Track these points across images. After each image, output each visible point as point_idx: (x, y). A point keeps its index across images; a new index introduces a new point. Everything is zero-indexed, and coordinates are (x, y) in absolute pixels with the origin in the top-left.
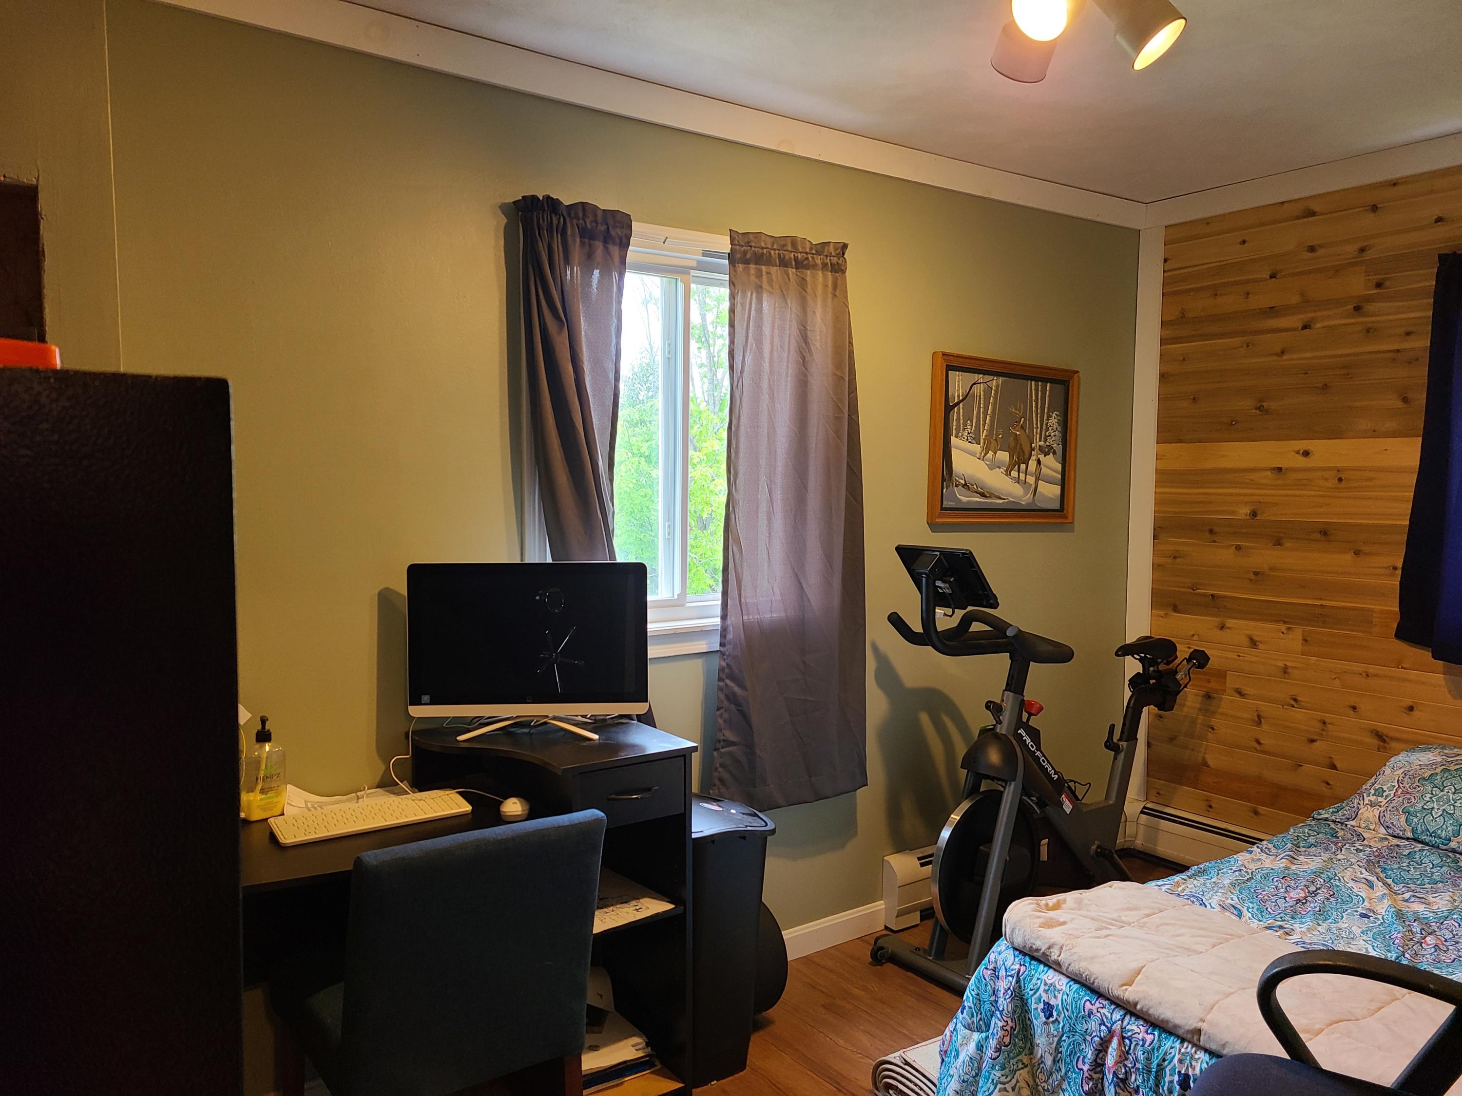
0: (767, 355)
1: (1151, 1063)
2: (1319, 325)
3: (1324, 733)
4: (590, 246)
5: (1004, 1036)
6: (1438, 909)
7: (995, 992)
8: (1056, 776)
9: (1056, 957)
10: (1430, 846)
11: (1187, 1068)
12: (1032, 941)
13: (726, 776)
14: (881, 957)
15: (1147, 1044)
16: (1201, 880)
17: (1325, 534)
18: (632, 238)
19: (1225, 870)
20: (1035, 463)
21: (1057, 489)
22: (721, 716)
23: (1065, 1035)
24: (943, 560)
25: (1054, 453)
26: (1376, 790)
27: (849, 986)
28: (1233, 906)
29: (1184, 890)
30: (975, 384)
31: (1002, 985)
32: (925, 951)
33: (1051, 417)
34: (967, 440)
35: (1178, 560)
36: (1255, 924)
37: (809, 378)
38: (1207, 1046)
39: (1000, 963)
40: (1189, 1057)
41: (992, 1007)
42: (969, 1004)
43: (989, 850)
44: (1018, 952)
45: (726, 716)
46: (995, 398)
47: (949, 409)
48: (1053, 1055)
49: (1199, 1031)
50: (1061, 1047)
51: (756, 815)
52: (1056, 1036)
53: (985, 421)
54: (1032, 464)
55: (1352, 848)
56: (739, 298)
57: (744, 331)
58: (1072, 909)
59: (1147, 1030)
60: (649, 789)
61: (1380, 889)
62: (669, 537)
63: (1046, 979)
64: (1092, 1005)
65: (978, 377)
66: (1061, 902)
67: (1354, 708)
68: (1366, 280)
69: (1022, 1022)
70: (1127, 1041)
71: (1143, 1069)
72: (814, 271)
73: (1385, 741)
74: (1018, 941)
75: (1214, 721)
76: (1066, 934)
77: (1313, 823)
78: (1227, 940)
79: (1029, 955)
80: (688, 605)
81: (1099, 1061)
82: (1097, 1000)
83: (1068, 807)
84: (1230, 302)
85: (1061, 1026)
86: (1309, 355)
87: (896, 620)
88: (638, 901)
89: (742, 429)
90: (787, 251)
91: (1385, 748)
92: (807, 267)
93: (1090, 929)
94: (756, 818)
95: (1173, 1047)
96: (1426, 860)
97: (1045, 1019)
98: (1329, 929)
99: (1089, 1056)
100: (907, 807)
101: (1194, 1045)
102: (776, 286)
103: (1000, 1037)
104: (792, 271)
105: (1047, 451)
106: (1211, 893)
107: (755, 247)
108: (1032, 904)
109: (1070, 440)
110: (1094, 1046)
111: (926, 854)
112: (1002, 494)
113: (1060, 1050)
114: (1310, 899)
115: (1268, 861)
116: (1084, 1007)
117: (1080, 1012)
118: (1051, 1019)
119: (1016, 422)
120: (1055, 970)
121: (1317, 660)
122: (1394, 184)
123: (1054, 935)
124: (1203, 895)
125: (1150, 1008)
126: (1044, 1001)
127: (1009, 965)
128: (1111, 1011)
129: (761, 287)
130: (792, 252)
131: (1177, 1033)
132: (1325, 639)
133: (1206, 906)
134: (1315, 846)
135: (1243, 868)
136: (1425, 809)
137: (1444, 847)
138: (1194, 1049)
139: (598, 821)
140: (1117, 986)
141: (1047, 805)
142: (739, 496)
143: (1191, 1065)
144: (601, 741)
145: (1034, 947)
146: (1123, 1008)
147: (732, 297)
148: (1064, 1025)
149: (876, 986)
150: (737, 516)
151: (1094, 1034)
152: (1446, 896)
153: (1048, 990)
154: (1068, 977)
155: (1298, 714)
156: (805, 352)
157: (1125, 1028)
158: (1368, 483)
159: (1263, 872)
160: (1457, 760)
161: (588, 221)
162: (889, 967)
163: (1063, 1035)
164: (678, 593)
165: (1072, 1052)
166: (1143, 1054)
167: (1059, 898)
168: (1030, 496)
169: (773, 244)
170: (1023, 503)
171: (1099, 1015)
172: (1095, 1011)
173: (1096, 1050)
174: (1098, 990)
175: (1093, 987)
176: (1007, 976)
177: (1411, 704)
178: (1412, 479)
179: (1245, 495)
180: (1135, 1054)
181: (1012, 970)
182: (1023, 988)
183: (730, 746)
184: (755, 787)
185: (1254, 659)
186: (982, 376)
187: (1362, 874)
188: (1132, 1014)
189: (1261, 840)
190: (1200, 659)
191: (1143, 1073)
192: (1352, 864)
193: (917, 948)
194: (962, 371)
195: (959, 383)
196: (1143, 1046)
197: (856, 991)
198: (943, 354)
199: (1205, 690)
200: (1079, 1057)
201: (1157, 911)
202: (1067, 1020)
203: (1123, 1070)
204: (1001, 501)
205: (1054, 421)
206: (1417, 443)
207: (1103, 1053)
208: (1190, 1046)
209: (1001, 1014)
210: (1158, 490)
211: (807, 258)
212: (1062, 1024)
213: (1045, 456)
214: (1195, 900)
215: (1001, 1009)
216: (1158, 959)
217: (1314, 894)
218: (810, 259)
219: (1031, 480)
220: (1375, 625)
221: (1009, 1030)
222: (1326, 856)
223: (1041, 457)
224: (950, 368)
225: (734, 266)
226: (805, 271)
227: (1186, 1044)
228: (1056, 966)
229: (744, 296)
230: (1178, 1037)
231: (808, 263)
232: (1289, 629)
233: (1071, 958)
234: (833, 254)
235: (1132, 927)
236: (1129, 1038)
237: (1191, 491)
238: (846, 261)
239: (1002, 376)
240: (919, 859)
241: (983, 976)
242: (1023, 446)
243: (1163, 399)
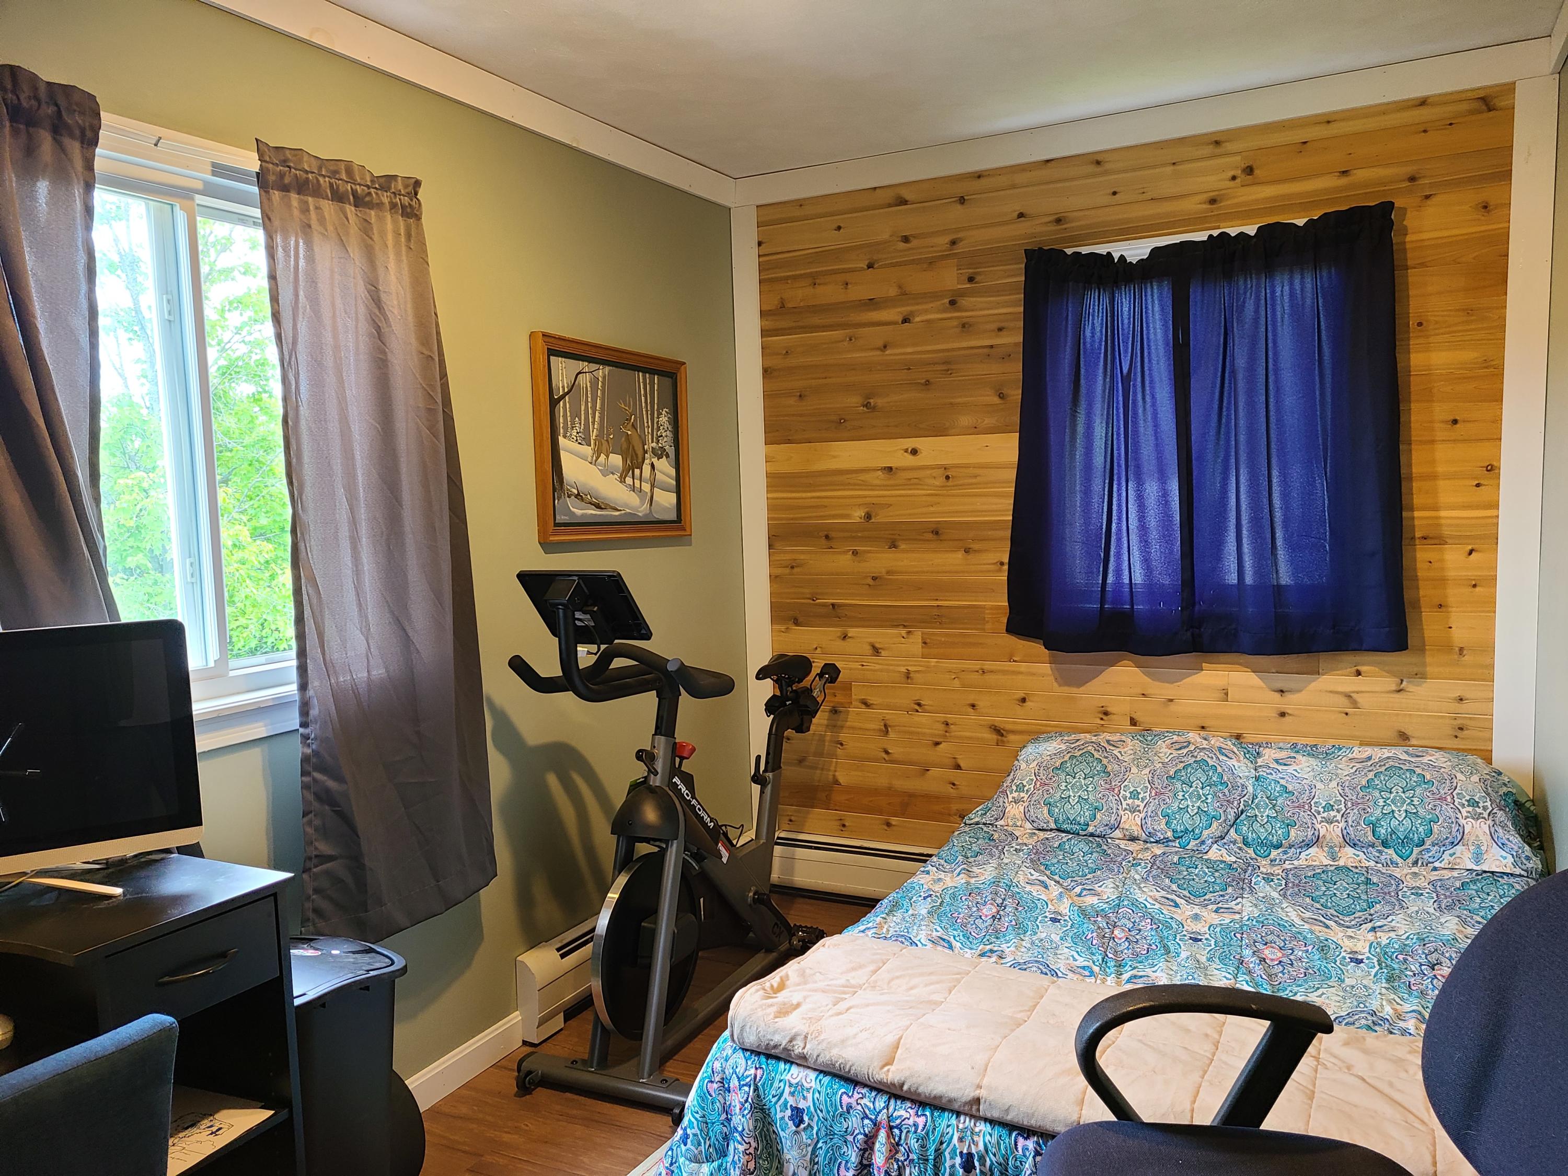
0: (327, 321)
1: (927, 1150)
2: (917, 319)
3: (947, 734)
4: (30, 137)
5: (748, 1162)
6: (1108, 898)
7: (726, 1110)
8: (712, 824)
9: (800, 1050)
10: (1073, 834)
11: (969, 1145)
12: (769, 1037)
13: (324, 905)
14: (529, 1083)
15: (920, 1128)
16: (899, 914)
17: (937, 533)
18: (101, 131)
19: (914, 898)
20: (649, 467)
21: (672, 498)
22: (310, 823)
23: (821, 1141)
24: (583, 586)
25: (668, 456)
26: (1017, 786)
27: (496, 1133)
28: (941, 938)
29: (888, 931)
30: (580, 373)
31: (736, 1099)
32: (584, 1062)
33: (661, 414)
34: (577, 440)
35: (796, 570)
36: (968, 954)
37: (390, 356)
38: (989, 1115)
39: (729, 1071)
40: (969, 1132)
41: (724, 1128)
42: (693, 1131)
43: (653, 926)
44: (749, 1053)
45: (317, 822)
46: (603, 393)
47: (554, 403)
48: (808, 1169)
49: (977, 1101)
50: (817, 1156)
51: (371, 951)
52: (810, 1145)
53: (594, 417)
54: (646, 468)
55: (1012, 849)
56: (279, 239)
57: (291, 287)
58: (799, 984)
59: (917, 1112)
60: (223, 955)
61: (1055, 890)
62: (194, 580)
63: (791, 1079)
64: (850, 1097)
65: (583, 365)
66: (784, 979)
67: (973, 706)
68: (958, 274)
69: (765, 1137)
70: (896, 1131)
71: (919, 1159)
72: (381, 214)
73: (1002, 735)
74: (751, 1039)
75: (843, 736)
76: (805, 1019)
77: (967, 829)
78: (959, 981)
79: (764, 1054)
80: (232, 674)
81: (865, 1162)
82: (854, 1089)
83: (725, 856)
84: (829, 293)
85: (815, 1132)
86: (909, 350)
87: (519, 666)
88: (212, 1118)
89: (303, 424)
90: (341, 180)
91: (1003, 742)
92: (370, 205)
93: (827, 1005)
94: (373, 954)
95: (950, 1125)
96: (1076, 849)
97: (794, 1128)
98: (1033, 943)
99: (853, 1159)
100: (540, 890)
101: (972, 1116)
102: (330, 228)
103: (743, 1164)
104: (350, 209)
105: (660, 453)
106: (915, 928)
107: (296, 169)
108: (758, 991)
109: (682, 440)
110: (858, 1145)
111: (565, 942)
112: (616, 504)
113: (816, 1160)
114: (1001, 913)
115: (948, 879)
116: (841, 1103)
117: (836, 1110)
118: (802, 1126)
119: (627, 420)
120: (798, 1065)
121: (937, 662)
122: (979, 176)
123: (794, 1023)
124: (908, 932)
125: (920, 1085)
126: (791, 1106)
127: (742, 1072)
128: (873, 1100)
129: (310, 226)
130: (348, 182)
131: (952, 1108)
132: (943, 639)
133: (917, 946)
134: (981, 854)
135: (932, 893)
136: (1063, 798)
137: (1084, 833)
138: (973, 1121)
139: (165, 1032)
140: (877, 1069)
141: (705, 858)
142: (310, 517)
143: (973, 1141)
144: (128, 896)
145: (772, 1043)
146: (887, 1093)
147: (270, 237)
148: (819, 1130)
149: (531, 1124)
150: (308, 545)
151: (857, 1132)
152: (1109, 883)
153: (794, 1092)
154: (815, 1070)
155: (921, 718)
156: (380, 320)
157: (892, 1115)
158: (974, 481)
159: (950, 892)
160: (1079, 746)
161: (22, 97)
162: (541, 1094)
163: (818, 1142)
164: (216, 659)
165: (831, 1159)
166: (917, 1142)
167: (781, 974)
168: (646, 505)
169: (320, 168)
170: (640, 514)
171: (859, 1107)
172: (854, 1104)
173: (861, 1150)
174: (856, 1078)
175: (849, 1076)
176: (741, 1087)
177: (1024, 695)
178: (1012, 474)
179: (859, 497)
180: (907, 1144)
181: (747, 1077)
182: (762, 1097)
183: (326, 863)
184: (366, 911)
185: (878, 667)
186: (587, 363)
187: (1032, 875)
188: (897, 1097)
189: (931, 856)
190: (831, 672)
191: (919, 1164)
192: (1019, 867)
193: (574, 1061)
194: (565, 358)
195: (563, 371)
196: (915, 1132)
197: (506, 1138)
198: (543, 335)
199: (832, 705)
200: (840, 1164)
201: (881, 965)
202: (822, 1122)
203: (896, 1167)
204: (617, 513)
205: (664, 419)
206: (1013, 440)
207: (869, 1151)
208: (968, 1119)
209: (741, 1135)
210: (770, 495)
211: (370, 194)
212: (816, 1129)
213: (658, 459)
214: (904, 940)
215: (740, 1129)
216: (911, 1024)
217: (1002, 906)
218: (374, 195)
219: (646, 487)
220: (988, 622)
221: (753, 1153)
222: (994, 863)
223: (655, 460)
224: (552, 352)
225: (267, 192)
226: (368, 210)
227: (962, 1118)
228: (801, 1061)
229: (286, 239)
230: (952, 1111)
231: (372, 200)
232: (909, 632)
233: (820, 1047)
234: (403, 192)
235: (864, 989)
236: (899, 1127)
237: (804, 495)
238: (420, 204)
239: (609, 365)
240: (558, 950)
241: (708, 1092)
242: (636, 448)
243: (768, 396)
